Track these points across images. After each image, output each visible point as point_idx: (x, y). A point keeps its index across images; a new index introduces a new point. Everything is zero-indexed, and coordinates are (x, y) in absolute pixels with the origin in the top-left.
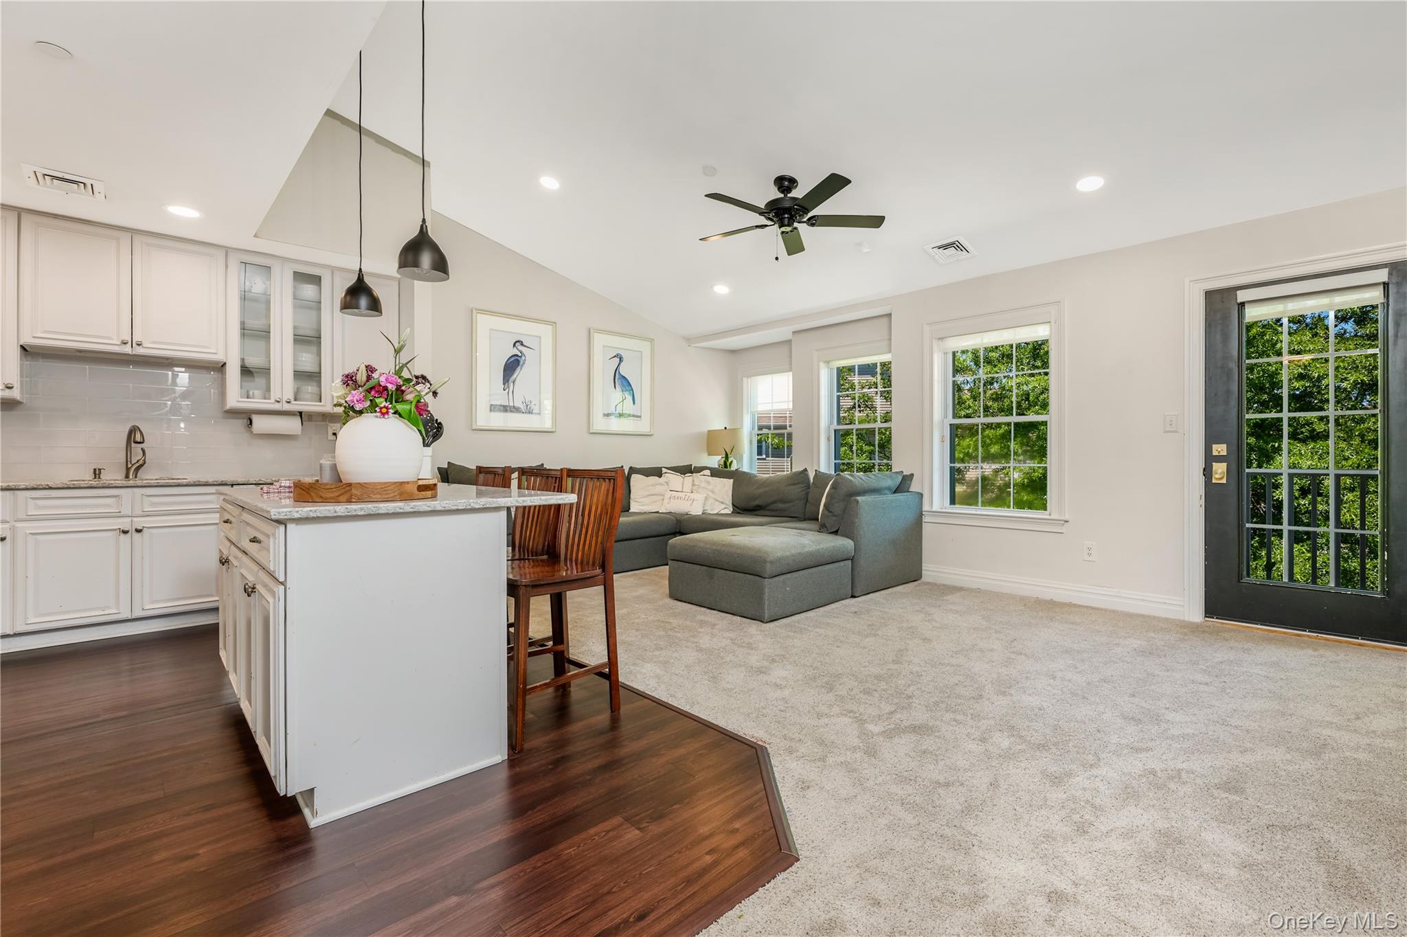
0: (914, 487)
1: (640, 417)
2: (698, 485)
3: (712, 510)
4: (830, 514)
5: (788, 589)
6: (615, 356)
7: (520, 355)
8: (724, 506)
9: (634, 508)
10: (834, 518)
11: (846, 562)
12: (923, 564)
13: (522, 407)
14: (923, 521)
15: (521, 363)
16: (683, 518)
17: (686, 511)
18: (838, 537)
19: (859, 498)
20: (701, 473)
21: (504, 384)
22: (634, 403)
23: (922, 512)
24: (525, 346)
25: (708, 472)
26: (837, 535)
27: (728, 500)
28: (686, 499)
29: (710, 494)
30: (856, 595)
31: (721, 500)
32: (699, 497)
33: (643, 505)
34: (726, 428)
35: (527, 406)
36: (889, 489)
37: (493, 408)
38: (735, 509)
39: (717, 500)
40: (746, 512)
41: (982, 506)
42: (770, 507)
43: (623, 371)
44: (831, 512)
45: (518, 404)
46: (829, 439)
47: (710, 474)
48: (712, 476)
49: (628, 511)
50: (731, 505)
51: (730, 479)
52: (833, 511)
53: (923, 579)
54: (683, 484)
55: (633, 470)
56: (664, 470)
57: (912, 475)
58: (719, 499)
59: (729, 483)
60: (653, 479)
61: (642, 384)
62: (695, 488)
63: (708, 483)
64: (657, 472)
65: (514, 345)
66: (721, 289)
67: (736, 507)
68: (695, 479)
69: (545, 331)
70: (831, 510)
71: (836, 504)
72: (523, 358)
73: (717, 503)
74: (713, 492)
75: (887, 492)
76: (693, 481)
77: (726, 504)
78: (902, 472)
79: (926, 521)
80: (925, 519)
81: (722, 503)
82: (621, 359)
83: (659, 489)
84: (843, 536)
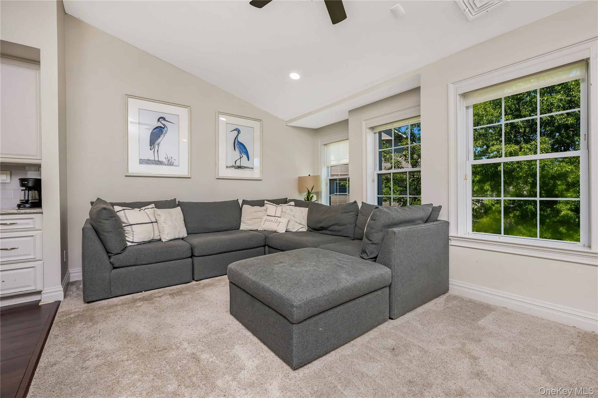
0: (442, 217)
1: (252, 168)
2: (285, 212)
3: (293, 229)
4: (369, 242)
5: (321, 329)
6: (235, 130)
7: (163, 126)
8: (301, 226)
9: (243, 227)
10: (374, 246)
11: (384, 289)
12: (450, 279)
13: (165, 161)
14: (450, 244)
15: (164, 132)
16: (271, 235)
17: (275, 230)
18: (376, 265)
19: (395, 229)
20: (289, 204)
21: (151, 146)
22: (248, 160)
23: (449, 236)
24: (167, 121)
25: (293, 203)
26: (375, 261)
27: (305, 222)
28: (275, 222)
29: (292, 218)
30: (393, 317)
31: (299, 222)
32: (284, 221)
33: (248, 225)
34: (309, 175)
35: (169, 160)
36: (421, 219)
37: (142, 162)
38: (309, 228)
39: (296, 222)
40: (315, 231)
41: (504, 234)
42: (331, 228)
43: (241, 139)
44: (371, 241)
45: (162, 159)
46: (374, 181)
47: (294, 205)
48: (295, 206)
49: (239, 229)
50: (307, 226)
51: (307, 208)
52: (373, 240)
53: (451, 292)
54: (276, 211)
55: (245, 202)
56: (266, 202)
57: (440, 207)
58: (298, 222)
59: (305, 210)
60: (257, 208)
61: (254, 149)
62: (283, 213)
63: (291, 210)
64: (261, 203)
65: (158, 120)
66: (295, 76)
67: (309, 227)
68: (283, 208)
69: (183, 113)
70: (370, 238)
71: (375, 234)
72: (166, 129)
73: (297, 224)
74: (294, 217)
75: (420, 222)
76: (282, 209)
77: (303, 225)
78: (432, 204)
79: (451, 244)
80: (451, 243)
81: (300, 224)
82: (239, 132)
83: (259, 214)
84: (381, 263)
